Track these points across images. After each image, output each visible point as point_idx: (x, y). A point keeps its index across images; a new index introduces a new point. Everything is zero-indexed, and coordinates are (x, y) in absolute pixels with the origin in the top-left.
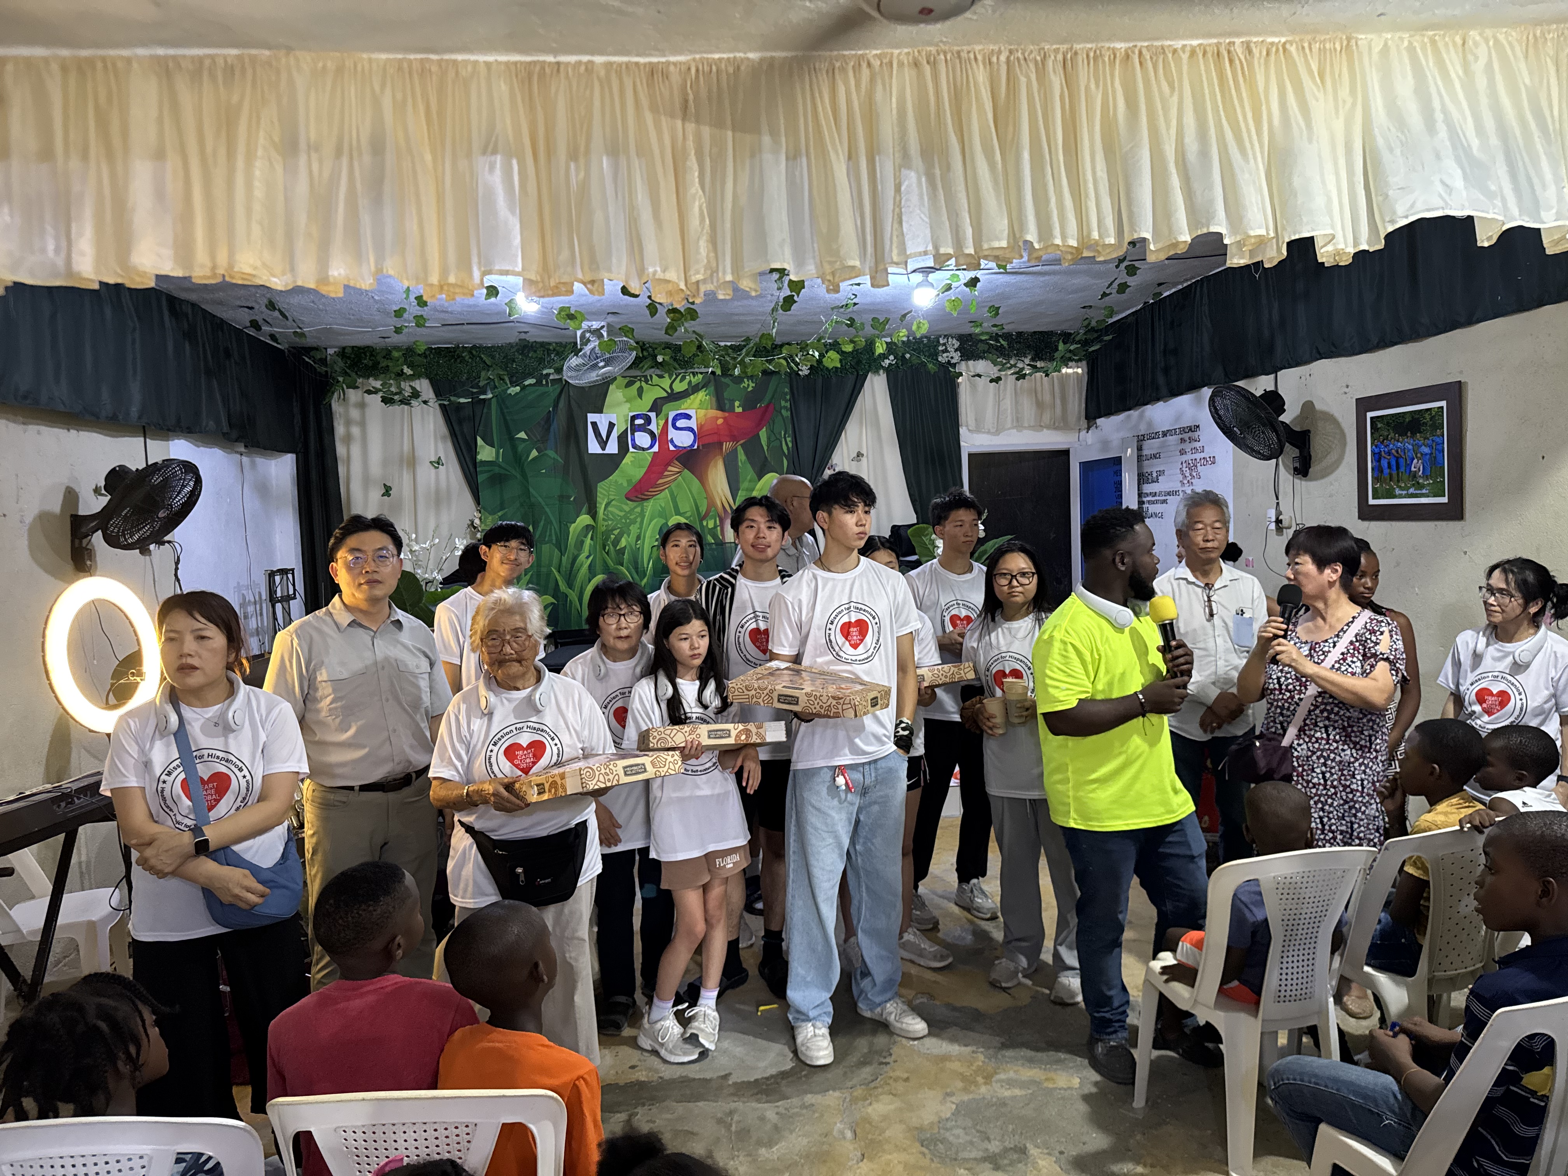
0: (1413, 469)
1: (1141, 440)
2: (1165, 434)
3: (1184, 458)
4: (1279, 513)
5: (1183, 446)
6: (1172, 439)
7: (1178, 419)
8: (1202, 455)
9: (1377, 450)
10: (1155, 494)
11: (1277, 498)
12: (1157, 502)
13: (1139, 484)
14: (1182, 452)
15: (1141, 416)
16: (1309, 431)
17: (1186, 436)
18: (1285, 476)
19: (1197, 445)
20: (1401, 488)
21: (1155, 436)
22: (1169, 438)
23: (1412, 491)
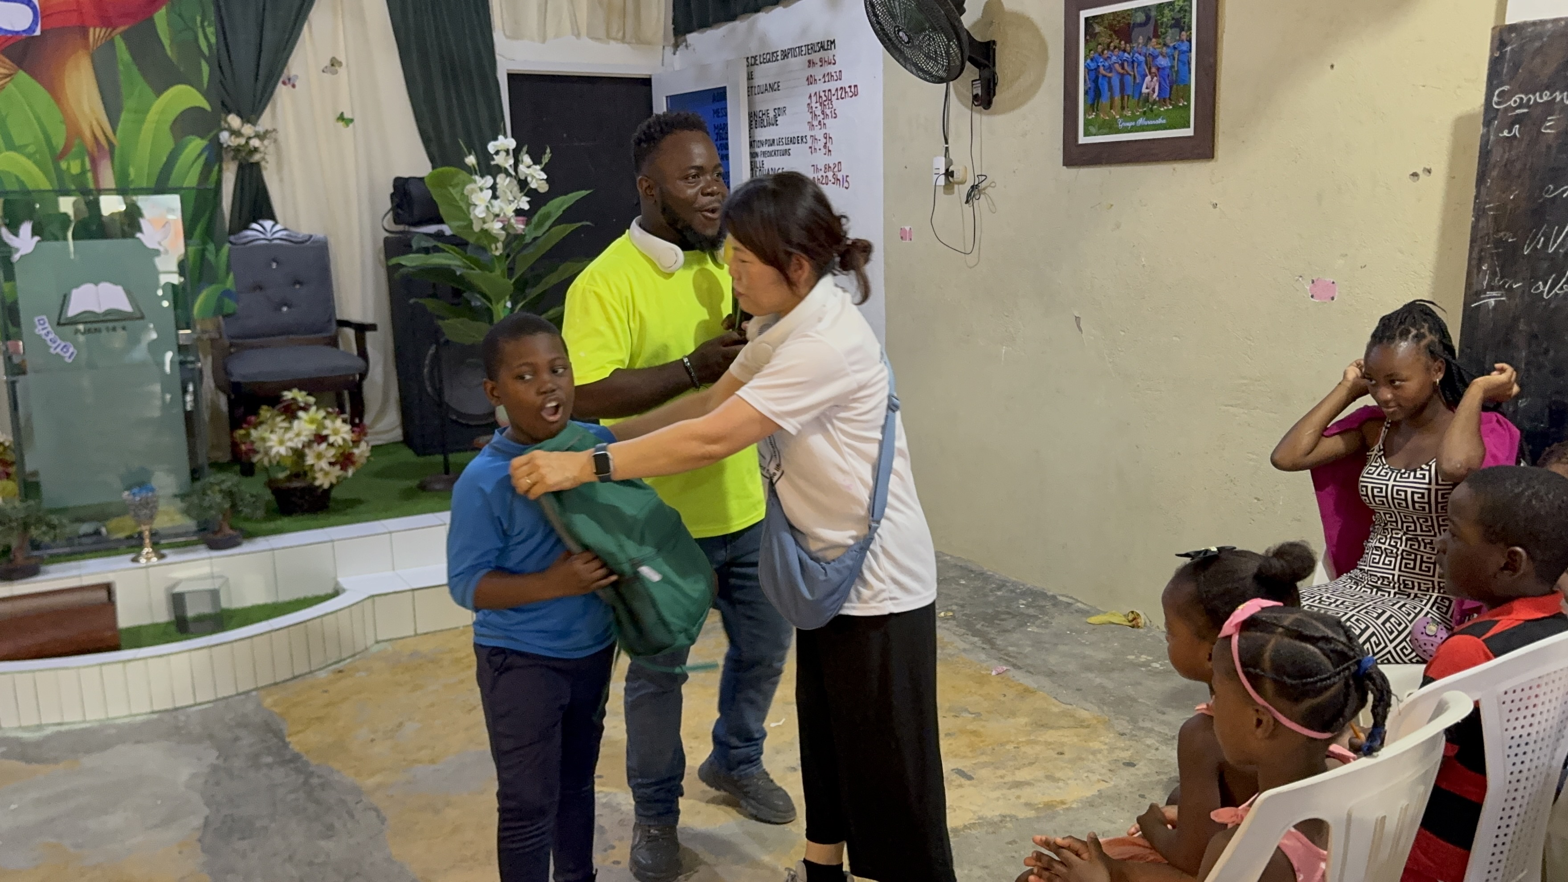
0: (1144, 90)
1: (752, 62)
2: (785, 54)
3: (813, 89)
4: (949, 163)
5: (811, 71)
6: (797, 62)
7: (804, 31)
8: (839, 84)
9: (1093, 66)
10: (772, 142)
11: (947, 142)
12: (774, 153)
13: (751, 128)
14: (811, 80)
15: (750, 30)
16: (994, 42)
17: (815, 57)
18: (959, 111)
19: (831, 69)
20: (1126, 119)
21: (772, 57)
22: (791, 60)
23: (1141, 121)
